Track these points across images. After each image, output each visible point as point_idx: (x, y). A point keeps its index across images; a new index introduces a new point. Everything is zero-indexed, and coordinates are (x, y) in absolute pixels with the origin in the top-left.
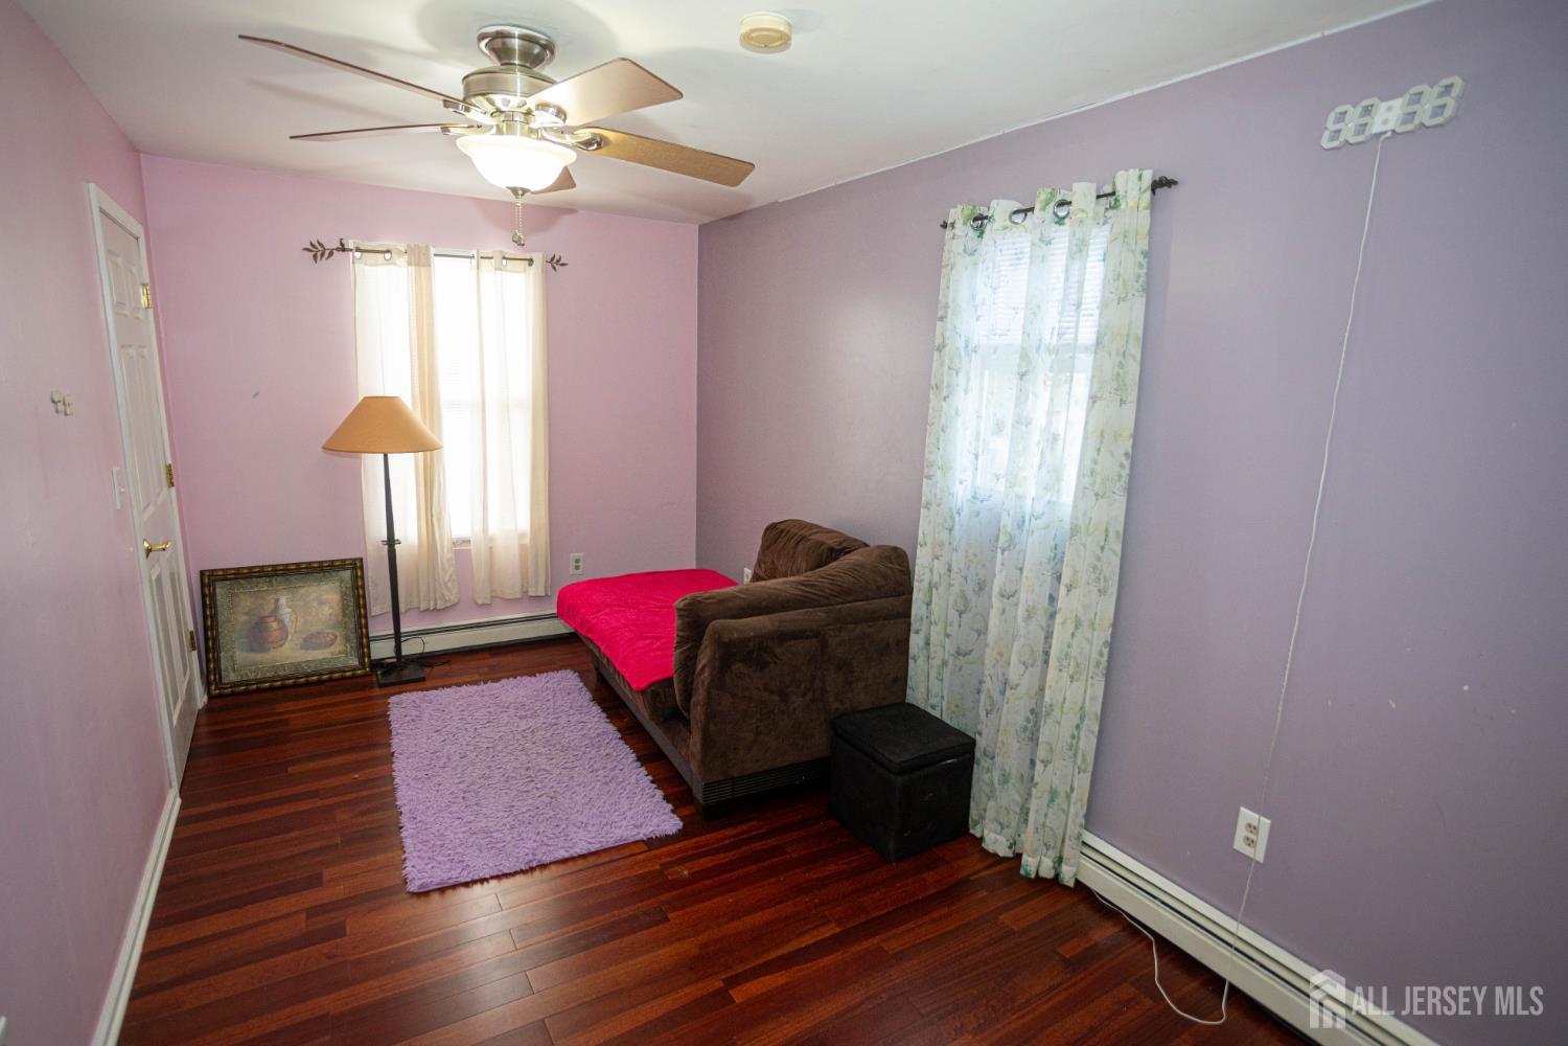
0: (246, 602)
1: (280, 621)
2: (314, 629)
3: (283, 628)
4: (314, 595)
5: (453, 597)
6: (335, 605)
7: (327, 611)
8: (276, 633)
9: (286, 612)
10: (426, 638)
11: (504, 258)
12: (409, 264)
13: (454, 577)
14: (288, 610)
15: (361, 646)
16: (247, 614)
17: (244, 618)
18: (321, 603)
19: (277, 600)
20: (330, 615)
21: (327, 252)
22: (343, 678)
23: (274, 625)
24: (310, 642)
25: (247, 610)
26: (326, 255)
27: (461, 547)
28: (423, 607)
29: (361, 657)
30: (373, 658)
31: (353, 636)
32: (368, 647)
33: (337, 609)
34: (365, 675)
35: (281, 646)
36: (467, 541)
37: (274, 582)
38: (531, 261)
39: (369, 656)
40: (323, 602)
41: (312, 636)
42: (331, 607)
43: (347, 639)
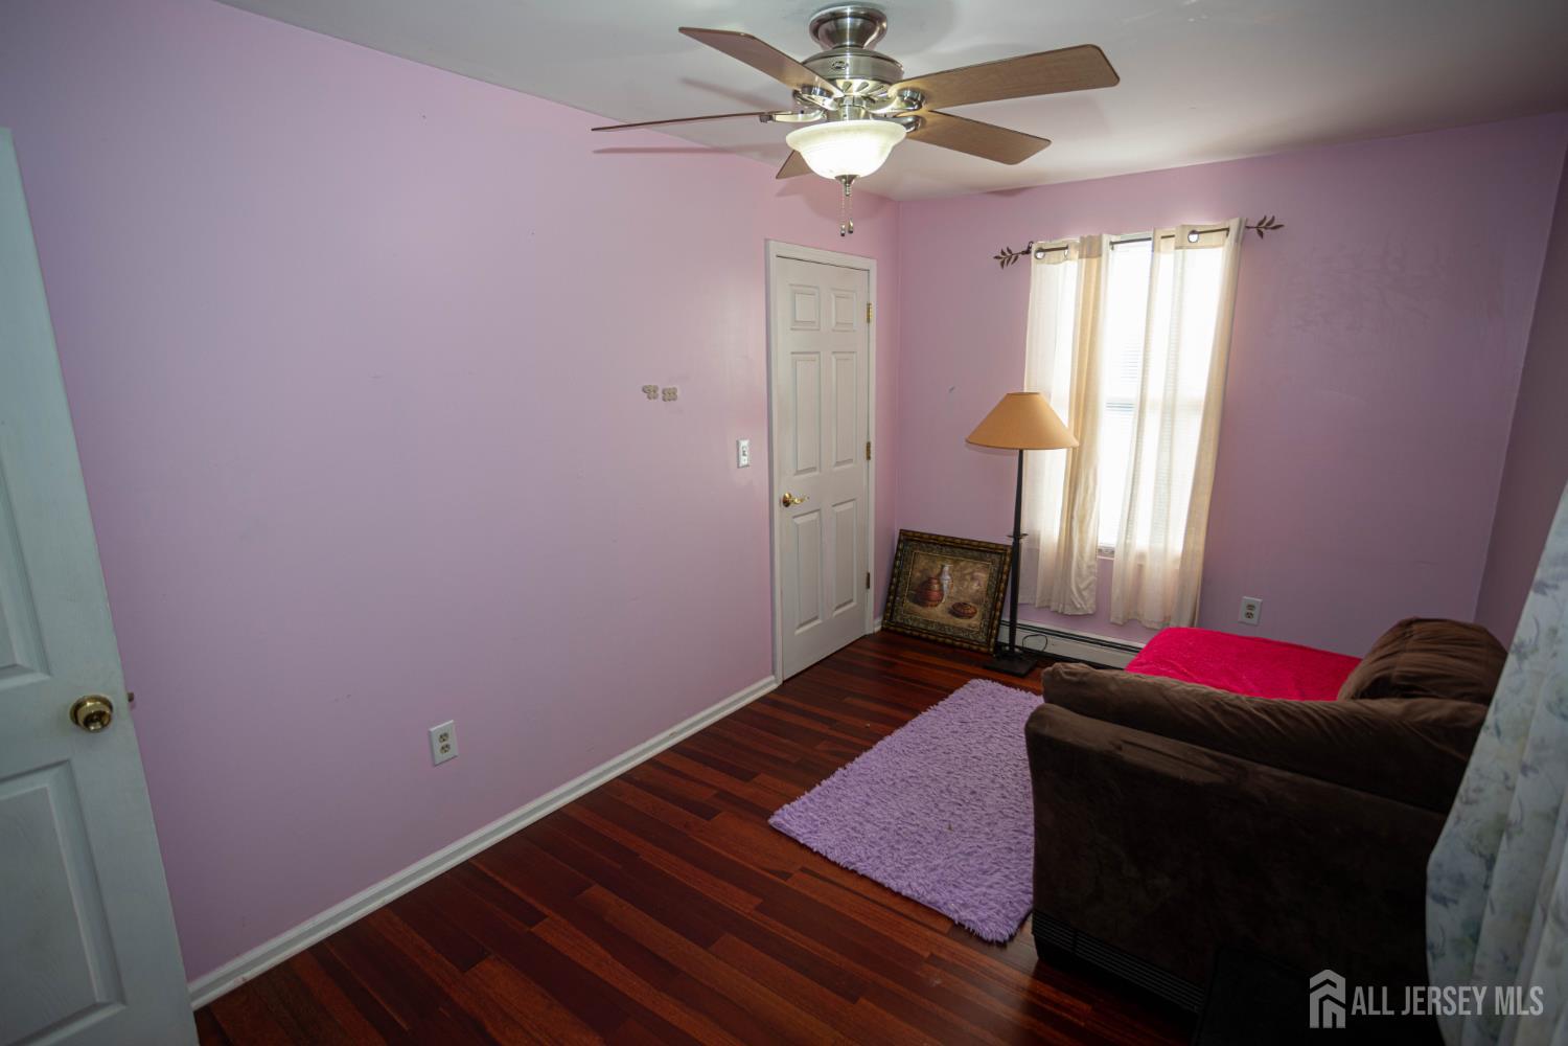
0: (922, 562)
1: (941, 585)
2: (962, 600)
3: (941, 591)
4: (969, 570)
5: (1088, 606)
6: (982, 583)
7: (975, 586)
8: (935, 594)
9: (946, 579)
10: (1051, 639)
11: (1193, 232)
12: (1081, 257)
13: (1092, 586)
14: (948, 577)
15: (990, 626)
16: (920, 571)
17: (918, 574)
18: (973, 579)
19: (943, 567)
20: (977, 591)
21: (1013, 257)
22: (970, 649)
23: (936, 587)
24: (958, 610)
25: (921, 568)
26: (1012, 260)
27: (1105, 557)
28: (1053, 608)
29: (989, 636)
30: (999, 640)
31: (987, 616)
32: (998, 630)
33: (983, 588)
34: (988, 654)
35: (936, 606)
36: (1112, 552)
37: (944, 551)
38: (1228, 230)
39: (996, 639)
40: (977, 580)
41: (959, 605)
42: (979, 585)
43: (983, 616)
